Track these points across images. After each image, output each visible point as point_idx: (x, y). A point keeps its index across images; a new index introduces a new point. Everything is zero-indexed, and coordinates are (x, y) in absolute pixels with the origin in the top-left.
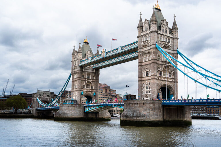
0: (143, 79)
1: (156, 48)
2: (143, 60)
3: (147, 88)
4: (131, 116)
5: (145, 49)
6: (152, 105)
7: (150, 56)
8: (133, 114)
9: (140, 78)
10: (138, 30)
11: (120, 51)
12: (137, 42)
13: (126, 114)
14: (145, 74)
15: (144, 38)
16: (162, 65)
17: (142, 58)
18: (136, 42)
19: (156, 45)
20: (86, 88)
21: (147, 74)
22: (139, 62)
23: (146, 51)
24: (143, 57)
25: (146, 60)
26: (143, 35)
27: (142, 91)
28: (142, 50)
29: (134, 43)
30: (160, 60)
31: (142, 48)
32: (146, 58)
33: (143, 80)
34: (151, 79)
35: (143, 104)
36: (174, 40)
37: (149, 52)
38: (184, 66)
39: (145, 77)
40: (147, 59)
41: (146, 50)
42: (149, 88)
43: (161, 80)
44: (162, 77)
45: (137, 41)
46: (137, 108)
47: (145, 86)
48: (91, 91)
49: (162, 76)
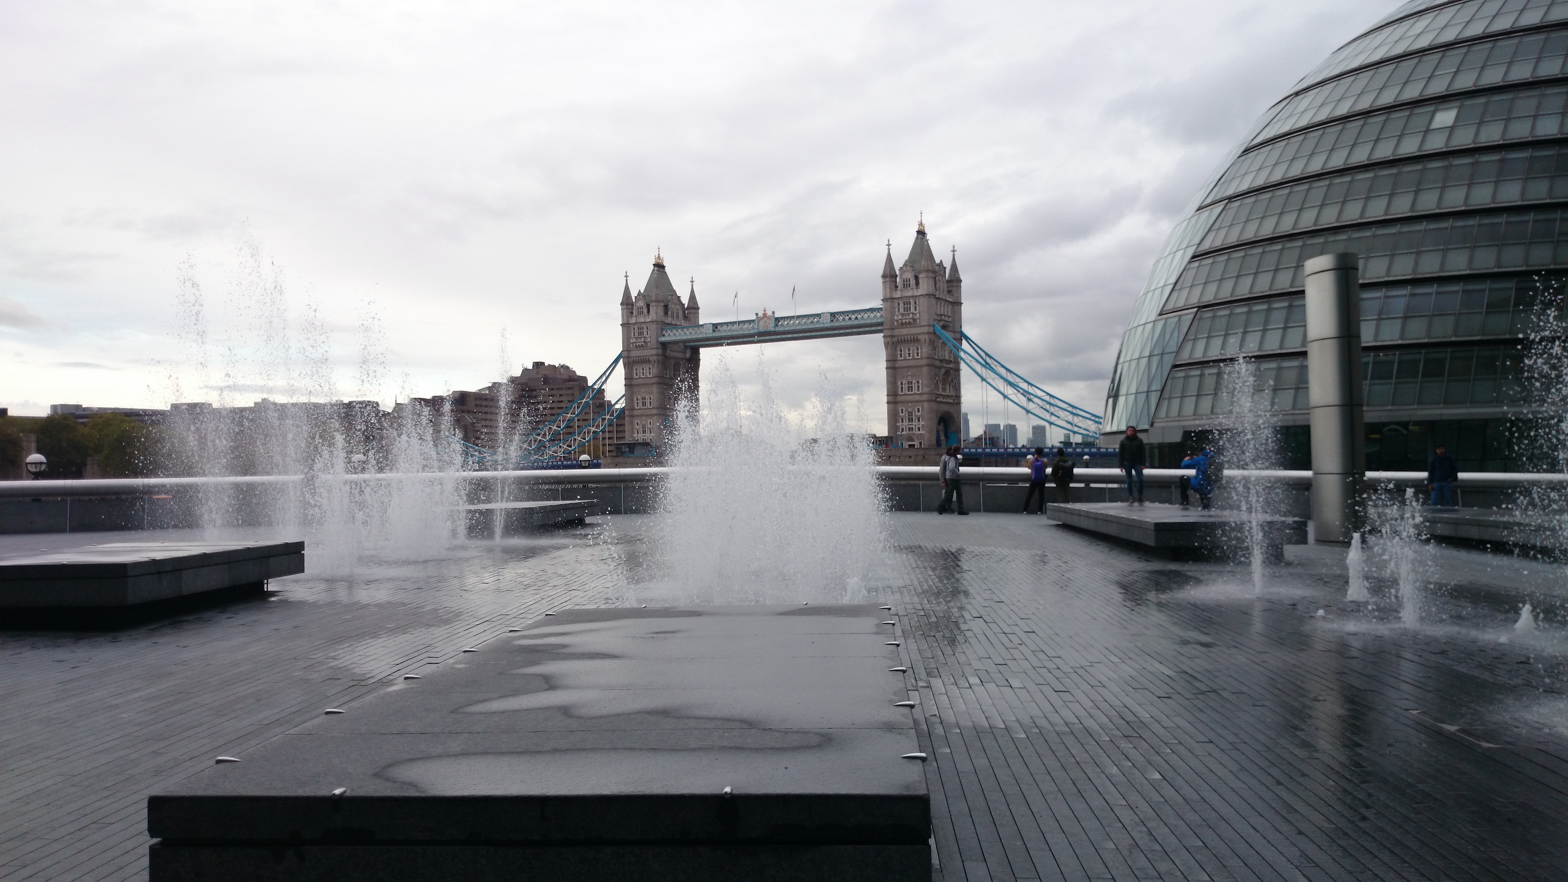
0: (900, 399)
1: (935, 333)
2: (899, 356)
3: (910, 420)
5: (904, 331)
7: (918, 349)
9: (891, 397)
10: (884, 282)
11: (826, 322)
12: (881, 309)
14: (905, 387)
15: (901, 305)
16: (940, 368)
17: (896, 349)
18: (879, 310)
19: (934, 326)
21: (910, 388)
22: (890, 359)
23: (907, 335)
24: (898, 349)
25: (907, 355)
26: (901, 298)
27: (899, 426)
28: (896, 332)
29: (872, 310)
30: (936, 358)
31: (898, 328)
32: (907, 352)
33: (902, 402)
34: (923, 401)
36: (956, 308)
37: (918, 340)
38: (1002, 381)
39: (905, 395)
40: (909, 354)
41: (907, 333)
42: (917, 421)
43: (939, 402)
44: (941, 395)
45: (882, 306)
47: (907, 415)
49: (940, 391)
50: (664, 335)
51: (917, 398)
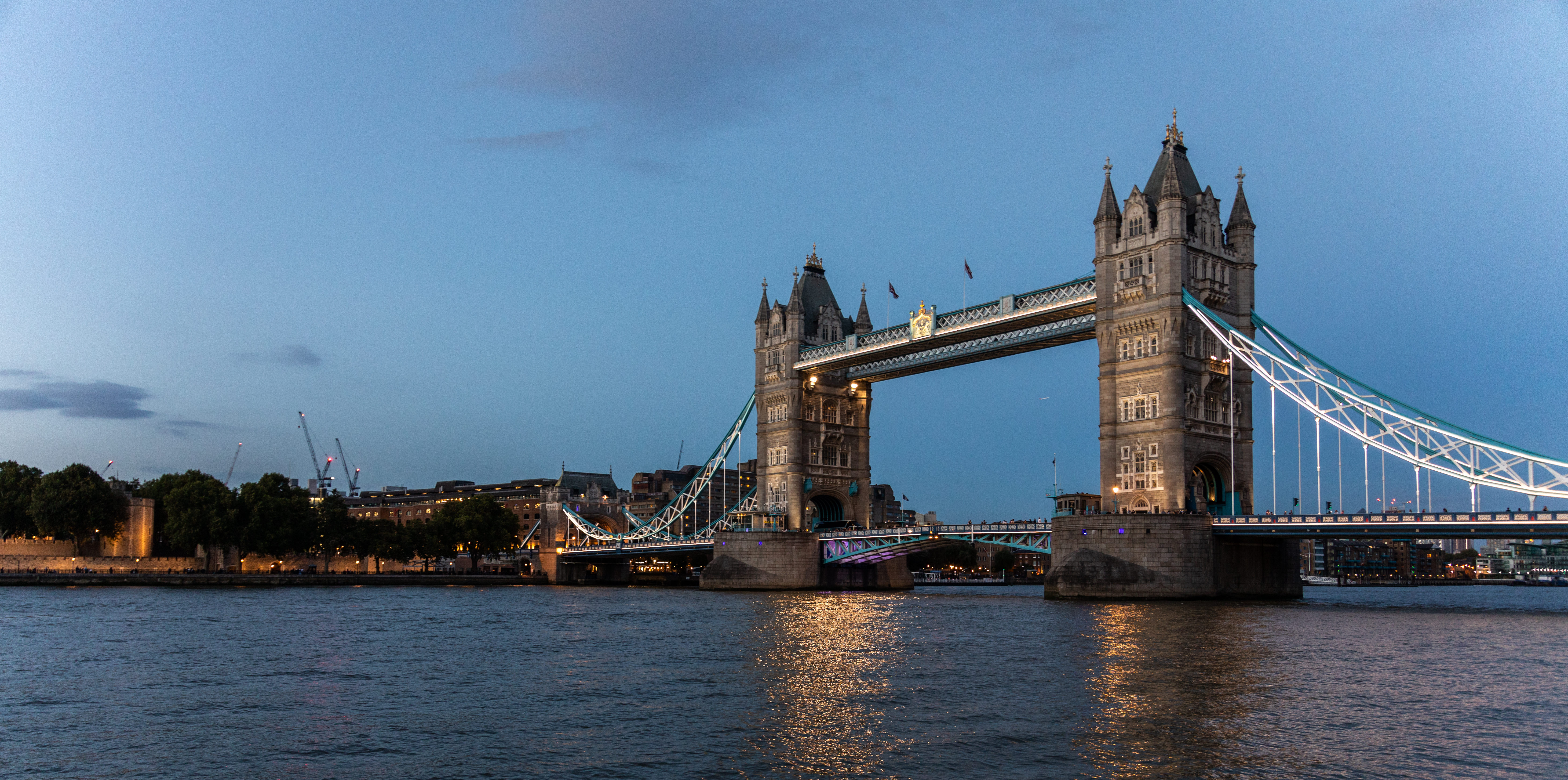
0: (1120, 429)
2: (1122, 356)
3: (1141, 467)
4: (1101, 578)
5: (1130, 311)
6: (1178, 534)
7: (1154, 341)
8: (1109, 572)
9: (1105, 427)
10: (1096, 231)
11: (1006, 313)
12: (1092, 279)
13: (1077, 569)
14: (1131, 408)
15: (1127, 265)
16: (1200, 374)
17: (1117, 345)
18: (1088, 281)
20: (820, 463)
21: (1141, 412)
22: (1104, 360)
23: (1134, 317)
24: (1121, 344)
25: (1136, 353)
26: (1122, 254)
27: (1120, 479)
28: (1117, 314)
29: (1076, 283)
30: (1191, 355)
31: (1119, 307)
32: (1135, 347)
33: (1124, 436)
34: (1162, 432)
35: (1144, 531)
36: (1242, 273)
39: (1132, 421)
40: (1139, 350)
41: (1135, 313)
42: (1150, 468)
43: (1197, 435)
44: (1202, 422)
45: (1092, 274)
46: (1121, 545)
47: (1134, 458)
48: (839, 474)
49: (1201, 416)
50: (803, 360)
51: (1151, 425)
